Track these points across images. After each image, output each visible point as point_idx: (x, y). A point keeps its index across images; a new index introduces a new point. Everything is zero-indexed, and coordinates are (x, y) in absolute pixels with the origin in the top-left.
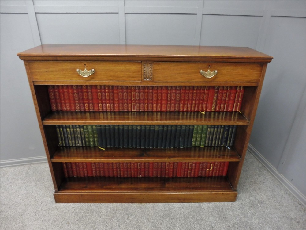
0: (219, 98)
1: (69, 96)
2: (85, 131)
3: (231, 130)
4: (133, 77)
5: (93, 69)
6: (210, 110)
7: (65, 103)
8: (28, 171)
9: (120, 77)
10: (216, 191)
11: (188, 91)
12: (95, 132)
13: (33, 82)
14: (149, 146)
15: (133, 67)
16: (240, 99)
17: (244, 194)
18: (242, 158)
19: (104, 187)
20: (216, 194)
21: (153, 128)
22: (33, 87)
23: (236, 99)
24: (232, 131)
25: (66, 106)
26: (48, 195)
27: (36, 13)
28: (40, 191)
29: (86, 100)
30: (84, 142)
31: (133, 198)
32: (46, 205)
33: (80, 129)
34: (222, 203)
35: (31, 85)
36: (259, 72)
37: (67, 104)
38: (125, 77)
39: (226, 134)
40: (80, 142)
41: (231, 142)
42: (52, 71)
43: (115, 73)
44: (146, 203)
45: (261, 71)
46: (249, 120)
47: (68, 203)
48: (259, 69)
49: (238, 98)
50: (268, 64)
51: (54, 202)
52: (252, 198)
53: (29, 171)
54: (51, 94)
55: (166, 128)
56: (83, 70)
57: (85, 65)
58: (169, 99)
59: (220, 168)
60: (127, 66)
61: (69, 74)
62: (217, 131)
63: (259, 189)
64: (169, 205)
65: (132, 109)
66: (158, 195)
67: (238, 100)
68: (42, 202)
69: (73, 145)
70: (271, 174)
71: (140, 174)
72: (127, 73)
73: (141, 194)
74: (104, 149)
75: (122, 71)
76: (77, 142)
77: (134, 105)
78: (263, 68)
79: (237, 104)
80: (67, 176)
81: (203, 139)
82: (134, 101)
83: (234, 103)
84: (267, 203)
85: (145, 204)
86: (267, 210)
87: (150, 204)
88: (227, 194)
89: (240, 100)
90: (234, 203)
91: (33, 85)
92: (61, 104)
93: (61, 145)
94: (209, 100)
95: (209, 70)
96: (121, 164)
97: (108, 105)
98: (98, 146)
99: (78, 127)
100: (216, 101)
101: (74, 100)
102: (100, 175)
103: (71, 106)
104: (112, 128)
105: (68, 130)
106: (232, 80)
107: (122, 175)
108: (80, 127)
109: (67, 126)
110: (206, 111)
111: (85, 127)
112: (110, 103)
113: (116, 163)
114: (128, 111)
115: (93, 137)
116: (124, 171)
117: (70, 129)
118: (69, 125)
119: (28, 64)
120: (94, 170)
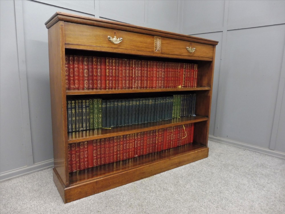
0: (186, 76)
1: (79, 71)
2: (91, 111)
3: (193, 101)
4: (148, 48)
7: (74, 80)
9: (140, 47)
10: (197, 150)
11: (169, 70)
12: (100, 112)
13: (65, 44)
15: (149, 40)
21: (148, 102)
22: (64, 50)
25: (74, 84)
29: (95, 77)
30: (88, 124)
31: (143, 173)
33: (86, 109)
37: (76, 81)
38: (143, 47)
40: (84, 125)
41: (194, 111)
43: (136, 43)
46: (210, 86)
49: (195, 75)
51: (62, 204)
55: (157, 102)
57: (115, 33)
58: (158, 77)
60: (145, 38)
61: (101, 40)
62: (186, 103)
65: (133, 85)
67: (195, 78)
69: (77, 130)
71: (137, 154)
72: (145, 44)
73: (150, 166)
75: (141, 42)
76: (81, 125)
77: (134, 82)
78: (215, 49)
79: (195, 80)
81: (179, 110)
82: (134, 78)
85: (153, 176)
88: (203, 151)
89: (197, 78)
91: (64, 47)
94: (181, 77)
95: (191, 47)
96: (122, 146)
97: (114, 82)
98: (102, 127)
99: (84, 106)
100: (185, 78)
101: (83, 76)
102: (101, 163)
103: (79, 84)
104: (116, 105)
105: (73, 111)
106: (202, 56)
107: (121, 158)
108: (86, 107)
109: (73, 107)
110: (182, 87)
111: (91, 106)
112: (115, 80)
113: (117, 146)
114: (129, 88)
115: (97, 118)
116: (123, 153)
117: (75, 110)
118: (75, 106)
119: (63, 24)
120: (95, 158)
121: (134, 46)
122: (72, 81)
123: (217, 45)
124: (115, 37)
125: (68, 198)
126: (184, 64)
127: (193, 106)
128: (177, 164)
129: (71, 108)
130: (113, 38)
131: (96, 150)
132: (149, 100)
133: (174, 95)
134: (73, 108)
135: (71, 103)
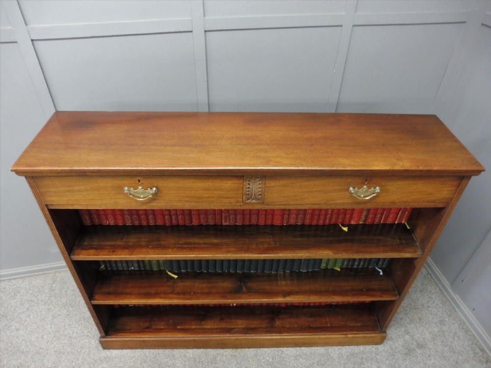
4: (227, 198)
5: (154, 187)
6: (356, 222)
8: (52, 286)
9: (205, 198)
10: (355, 334)
13: (46, 205)
14: (250, 270)
15: (227, 183)
17: (396, 329)
18: (401, 296)
19: (178, 327)
20: (354, 337)
22: (47, 212)
26: (89, 334)
27: (32, 40)
28: (77, 325)
32: (89, 354)
34: (362, 348)
35: (42, 210)
36: (454, 188)
37: (110, 216)
38: (213, 197)
40: (136, 265)
41: (386, 262)
42: (79, 191)
43: (193, 192)
44: (245, 348)
45: (459, 187)
46: (423, 251)
47: (122, 349)
48: (455, 183)
50: (473, 178)
51: (101, 348)
52: (407, 337)
53: (54, 285)
56: (135, 188)
57: (139, 181)
60: (216, 181)
61: (111, 195)
63: (420, 319)
64: (280, 352)
65: (223, 223)
66: (264, 339)
68: (82, 348)
69: (125, 269)
70: (440, 290)
72: (216, 192)
73: (236, 339)
74: (176, 277)
75: (206, 190)
76: (130, 264)
78: (463, 182)
82: (225, 212)
83: (399, 211)
84: (431, 347)
85: (243, 350)
86: (430, 360)
87: (251, 350)
88: (371, 337)
90: (380, 347)
91: (46, 209)
92: (99, 214)
93: (104, 269)
95: (365, 187)
97: (181, 217)
106: (405, 200)
119: (32, 180)
122: (103, 216)
124: (140, 187)
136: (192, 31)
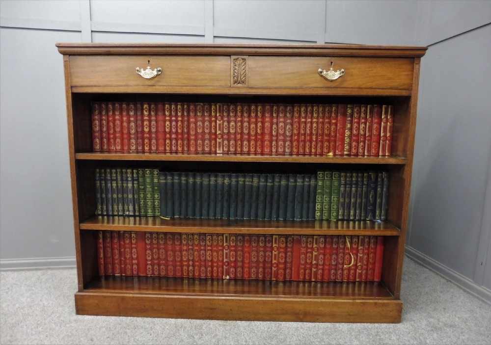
0: (355, 132)
1: (122, 127)
2: (141, 187)
3: (379, 189)
4: (217, 80)
5: (159, 67)
6: (340, 151)
7: (115, 138)
9: (199, 80)
10: (363, 299)
11: (303, 120)
12: (156, 190)
13: (72, 87)
14: (243, 217)
15: (217, 65)
16: (388, 134)
17: (417, 314)
19: (164, 288)
20: (363, 303)
21: (249, 182)
22: (70, 95)
23: (382, 134)
24: (382, 190)
25: (115, 144)
26: (65, 305)
27: (92, 31)
28: (54, 299)
29: (147, 134)
30: (137, 207)
31: (212, 309)
33: (133, 184)
34: (376, 325)
35: (67, 92)
36: (409, 73)
37: (118, 140)
38: (206, 79)
39: (372, 197)
40: (131, 208)
41: (383, 212)
42: (101, 71)
43: (191, 74)
44: (236, 320)
45: (413, 71)
47: (97, 315)
48: (409, 67)
49: (385, 131)
51: (74, 312)
52: (432, 320)
54: (96, 124)
55: (270, 183)
57: (149, 61)
58: (274, 133)
59: (367, 265)
60: (210, 62)
61: (125, 76)
62: (356, 191)
63: (445, 309)
64: (277, 325)
65: (218, 149)
67: (385, 136)
69: (120, 214)
71: (228, 273)
72: (209, 74)
74: (169, 219)
75: (201, 71)
76: (126, 207)
77: (220, 143)
78: (416, 66)
79: (384, 142)
80: (102, 272)
81: (333, 205)
82: (220, 136)
83: (380, 140)
84: (463, 327)
87: (243, 322)
88: (384, 304)
89: (389, 136)
90: (399, 325)
91: (70, 91)
92: (109, 139)
93: (100, 213)
94: (338, 135)
95: (331, 69)
96: (196, 253)
97: (179, 142)
98: (160, 215)
99: (130, 179)
100: (350, 137)
101: (129, 133)
102: (159, 274)
103: (122, 144)
104: (183, 182)
105: (114, 185)
106: (369, 85)
107: (197, 274)
108: (133, 180)
109: (113, 178)
110: (335, 155)
111: (141, 180)
112: (182, 139)
113: (187, 250)
114: (210, 153)
115: (152, 199)
116: (200, 266)
117: (117, 183)
118: (117, 177)
119: (68, 60)
120: (149, 262)
121: (185, 79)
122: (112, 141)
123: (423, 55)
124: (149, 67)
125: (81, 308)
126: (349, 106)
127: (378, 200)
128: (296, 314)
129: (112, 180)
130: (144, 70)
131: (151, 249)
132: (252, 177)
133: (318, 173)
134: (114, 180)
135: (111, 173)
136: (204, 36)
